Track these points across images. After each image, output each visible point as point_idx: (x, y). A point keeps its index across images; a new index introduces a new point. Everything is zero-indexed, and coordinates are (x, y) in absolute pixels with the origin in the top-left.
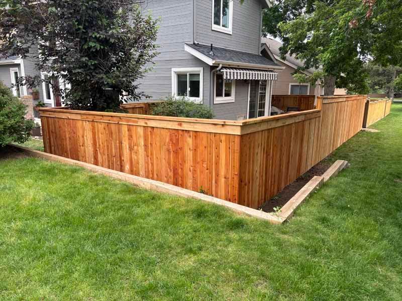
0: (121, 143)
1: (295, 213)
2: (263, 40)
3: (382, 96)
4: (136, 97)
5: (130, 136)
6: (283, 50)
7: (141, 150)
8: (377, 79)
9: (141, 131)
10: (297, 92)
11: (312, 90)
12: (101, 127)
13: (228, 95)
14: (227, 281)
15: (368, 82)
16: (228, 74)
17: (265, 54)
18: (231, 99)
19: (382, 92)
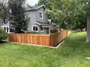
0: (27, 39)
1: (59, 47)
2: (48, 20)
3: (69, 30)
4: (27, 31)
5: (29, 38)
6: (51, 22)
7: (31, 40)
8: (68, 27)
9: (31, 37)
10: (54, 30)
11: (57, 29)
12: (23, 36)
13: (43, 30)
14: (52, 54)
15: (67, 27)
16: (43, 27)
17: (48, 23)
18: (43, 31)
19: (69, 29)
